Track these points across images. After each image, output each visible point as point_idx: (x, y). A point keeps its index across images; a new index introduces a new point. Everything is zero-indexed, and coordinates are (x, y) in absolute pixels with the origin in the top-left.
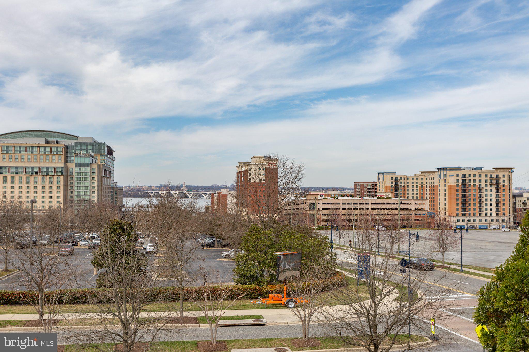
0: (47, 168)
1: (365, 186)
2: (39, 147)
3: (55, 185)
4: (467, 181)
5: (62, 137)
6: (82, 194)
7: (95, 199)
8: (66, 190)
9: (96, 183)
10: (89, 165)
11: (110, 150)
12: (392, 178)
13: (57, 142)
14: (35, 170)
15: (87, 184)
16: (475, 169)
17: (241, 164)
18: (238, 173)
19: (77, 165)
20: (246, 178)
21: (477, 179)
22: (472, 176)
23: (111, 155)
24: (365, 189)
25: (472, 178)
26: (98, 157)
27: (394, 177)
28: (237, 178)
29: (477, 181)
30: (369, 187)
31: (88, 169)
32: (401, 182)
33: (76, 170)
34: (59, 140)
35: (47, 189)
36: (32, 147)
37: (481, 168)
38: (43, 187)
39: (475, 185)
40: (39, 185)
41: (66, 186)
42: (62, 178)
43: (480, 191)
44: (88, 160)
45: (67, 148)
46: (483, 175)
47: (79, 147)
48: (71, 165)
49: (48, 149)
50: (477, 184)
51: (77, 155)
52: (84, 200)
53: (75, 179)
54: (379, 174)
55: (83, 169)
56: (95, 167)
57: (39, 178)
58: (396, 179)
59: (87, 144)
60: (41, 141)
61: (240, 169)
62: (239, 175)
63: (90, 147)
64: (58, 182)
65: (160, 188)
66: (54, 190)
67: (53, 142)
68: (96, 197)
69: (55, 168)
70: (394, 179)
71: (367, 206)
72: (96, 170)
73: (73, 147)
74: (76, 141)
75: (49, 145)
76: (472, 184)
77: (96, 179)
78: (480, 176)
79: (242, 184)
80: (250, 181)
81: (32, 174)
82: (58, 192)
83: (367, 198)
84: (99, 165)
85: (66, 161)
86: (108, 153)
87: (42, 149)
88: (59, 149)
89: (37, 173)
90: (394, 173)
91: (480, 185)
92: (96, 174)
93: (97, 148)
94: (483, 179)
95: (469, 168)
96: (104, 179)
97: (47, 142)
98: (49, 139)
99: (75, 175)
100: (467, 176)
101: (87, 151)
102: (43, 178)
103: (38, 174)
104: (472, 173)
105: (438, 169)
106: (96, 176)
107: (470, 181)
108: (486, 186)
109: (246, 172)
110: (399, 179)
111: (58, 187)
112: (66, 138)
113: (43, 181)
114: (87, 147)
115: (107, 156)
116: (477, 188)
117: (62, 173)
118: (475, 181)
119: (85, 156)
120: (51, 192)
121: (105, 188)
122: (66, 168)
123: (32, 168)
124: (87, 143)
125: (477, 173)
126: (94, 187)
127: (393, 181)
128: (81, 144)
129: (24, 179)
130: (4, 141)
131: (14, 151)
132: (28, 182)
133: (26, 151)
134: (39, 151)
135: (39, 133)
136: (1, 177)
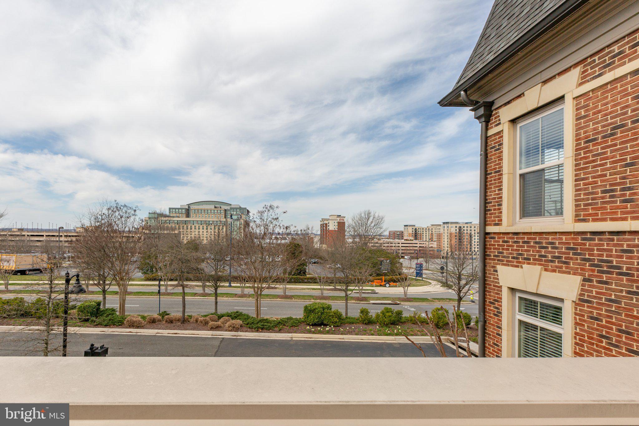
0: (217, 221)
1: (396, 233)
2: (211, 210)
3: (221, 231)
4: (462, 230)
5: (223, 205)
6: (235, 236)
8: (226, 233)
9: (243, 230)
10: (239, 220)
11: (248, 212)
12: (413, 229)
13: (220, 208)
15: (238, 230)
16: (467, 223)
17: (323, 220)
18: (321, 225)
20: (326, 227)
21: (469, 229)
22: (465, 227)
23: (250, 214)
24: (396, 235)
25: (465, 229)
26: (243, 215)
27: (414, 228)
28: (321, 228)
29: (469, 230)
30: (398, 234)
31: (238, 222)
32: (419, 231)
34: (221, 206)
36: (208, 210)
37: (471, 223)
38: (215, 232)
39: (467, 233)
40: (213, 231)
41: (226, 231)
42: (224, 227)
43: (471, 236)
45: (225, 210)
46: (473, 227)
47: (232, 210)
48: (229, 220)
49: (216, 211)
50: (469, 232)
54: (405, 226)
55: (235, 222)
56: (242, 221)
57: (213, 227)
58: (416, 229)
59: (237, 209)
60: (212, 207)
61: (322, 223)
62: (322, 226)
63: (238, 210)
64: (223, 229)
67: (218, 207)
69: (221, 221)
70: (414, 229)
71: (399, 245)
72: (242, 223)
73: (229, 210)
74: (231, 207)
75: (216, 209)
76: (465, 232)
77: (243, 227)
78: (471, 227)
79: (324, 231)
80: (329, 229)
81: (209, 224)
83: (398, 240)
85: (226, 218)
87: (213, 211)
88: (221, 211)
89: (211, 224)
91: (471, 233)
92: (242, 225)
93: (242, 210)
94: (473, 229)
95: (463, 223)
96: (246, 228)
97: (215, 207)
98: (216, 206)
100: (462, 227)
101: (237, 212)
102: (215, 227)
104: (466, 226)
105: (443, 223)
108: (475, 233)
109: (326, 224)
110: (417, 229)
111: (223, 232)
112: (225, 205)
114: (237, 210)
115: (247, 215)
116: (468, 235)
117: (225, 224)
118: (467, 230)
119: (236, 215)
121: (247, 232)
123: (209, 221)
125: (469, 225)
126: (241, 233)
127: (414, 230)
128: (234, 208)
129: (205, 227)
130: (192, 207)
131: (198, 212)
132: (207, 229)
133: (204, 212)
134: (211, 212)
135: (211, 203)
136: (193, 226)
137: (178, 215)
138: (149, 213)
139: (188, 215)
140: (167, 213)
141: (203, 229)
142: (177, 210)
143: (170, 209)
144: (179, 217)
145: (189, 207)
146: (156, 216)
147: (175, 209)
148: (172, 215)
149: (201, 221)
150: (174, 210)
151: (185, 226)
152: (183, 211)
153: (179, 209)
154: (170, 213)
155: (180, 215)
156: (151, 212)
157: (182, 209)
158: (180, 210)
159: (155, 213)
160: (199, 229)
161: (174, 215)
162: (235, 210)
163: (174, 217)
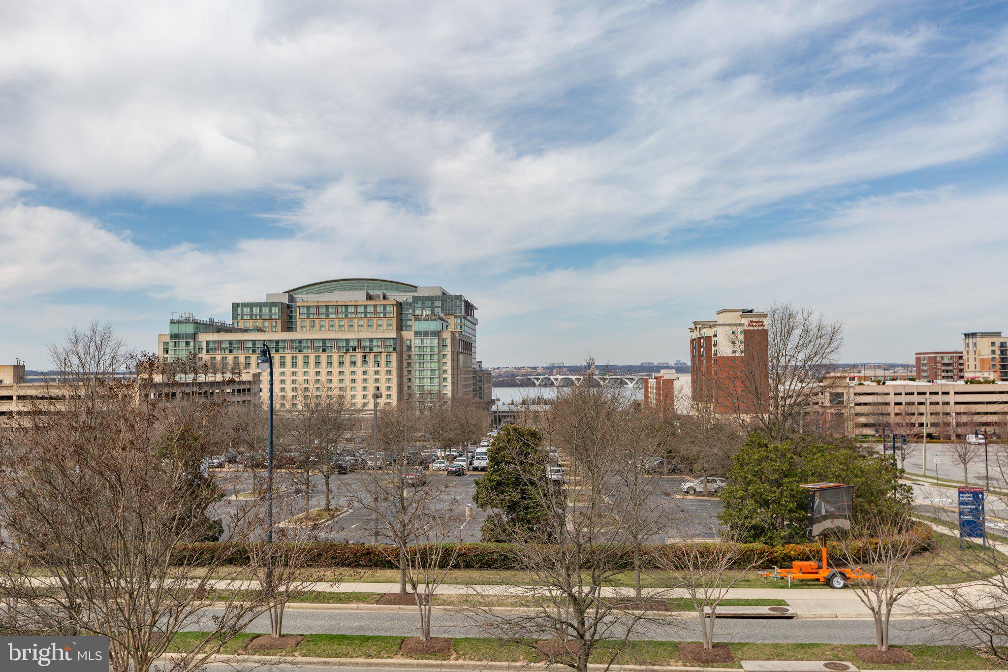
0: (371, 340)
1: (939, 359)
2: (356, 307)
3: (383, 369)
5: (392, 289)
6: (427, 382)
7: (448, 391)
8: (400, 376)
9: (449, 364)
10: (438, 334)
11: (469, 308)
12: (993, 344)
13: (385, 298)
14: (352, 344)
15: (435, 366)
17: (698, 325)
18: (692, 341)
19: (418, 334)
20: (708, 349)
23: (472, 315)
24: (939, 365)
26: (451, 320)
27: (998, 341)
28: (692, 351)
30: (946, 361)
31: (436, 341)
33: (416, 342)
34: (388, 294)
35: (371, 376)
36: (346, 306)
38: (365, 373)
40: (359, 369)
41: (400, 369)
42: (394, 357)
44: (434, 326)
45: (400, 305)
47: (420, 304)
48: (408, 335)
49: (370, 309)
51: (417, 318)
52: (431, 393)
53: (415, 358)
54: (967, 335)
55: (427, 341)
56: (447, 335)
57: (359, 357)
58: (1003, 345)
59: (433, 299)
60: (360, 296)
61: (696, 335)
62: (696, 344)
63: (437, 303)
64: (388, 362)
65: (551, 369)
66: (383, 376)
67: (379, 297)
68: (449, 387)
69: (383, 340)
70: (998, 344)
71: (946, 398)
72: (449, 342)
73: (409, 304)
74: (415, 294)
75: (373, 302)
77: (449, 356)
79: (701, 362)
80: (716, 354)
81: (348, 350)
82: (388, 380)
83: (944, 382)
84: (453, 334)
85: (400, 328)
86: (466, 313)
87: (361, 310)
88: (388, 309)
89: (355, 349)
90: (998, 334)
92: (449, 348)
93: (448, 305)
96: (461, 356)
97: (369, 297)
98: (372, 293)
99: (415, 351)
101: (433, 310)
102: (364, 357)
103: (357, 351)
106: (448, 351)
109: (708, 339)
111: (388, 372)
112: (398, 290)
113: (365, 362)
114: (433, 303)
115: (465, 318)
117: (394, 349)
119: (429, 318)
120: (377, 380)
121: (464, 372)
122: (400, 339)
123: (348, 340)
124: (433, 297)
126: (445, 371)
127: (997, 348)
128: (423, 299)
129: (335, 359)
130: (302, 299)
131: (318, 313)
132: (341, 364)
133: (337, 313)
134: (356, 313)
135: (357, 283)
136: (300, 357)
137: (259, 324)
138: (172, 322)
139: (289, 326)
140: (229, 321)
141: (330, 363)
142: (256, 310)
143: (235, 306)
144: (259, 330)
145: (292, 299)
146: (189, 329)
147: (251, 305)
148: (241, 326)
149: (324, 341)
150: (247, 310)
152: (275, 310)
153: (260, 305)
154: (235, 317)
155: (267, 324)
156: (176, 317)
157: (270, 305)
158: (266, 310)
159: (187, 321)
160: (318, 363)
161: (250, 324)
162: (428, 304)
163: (246, 331)
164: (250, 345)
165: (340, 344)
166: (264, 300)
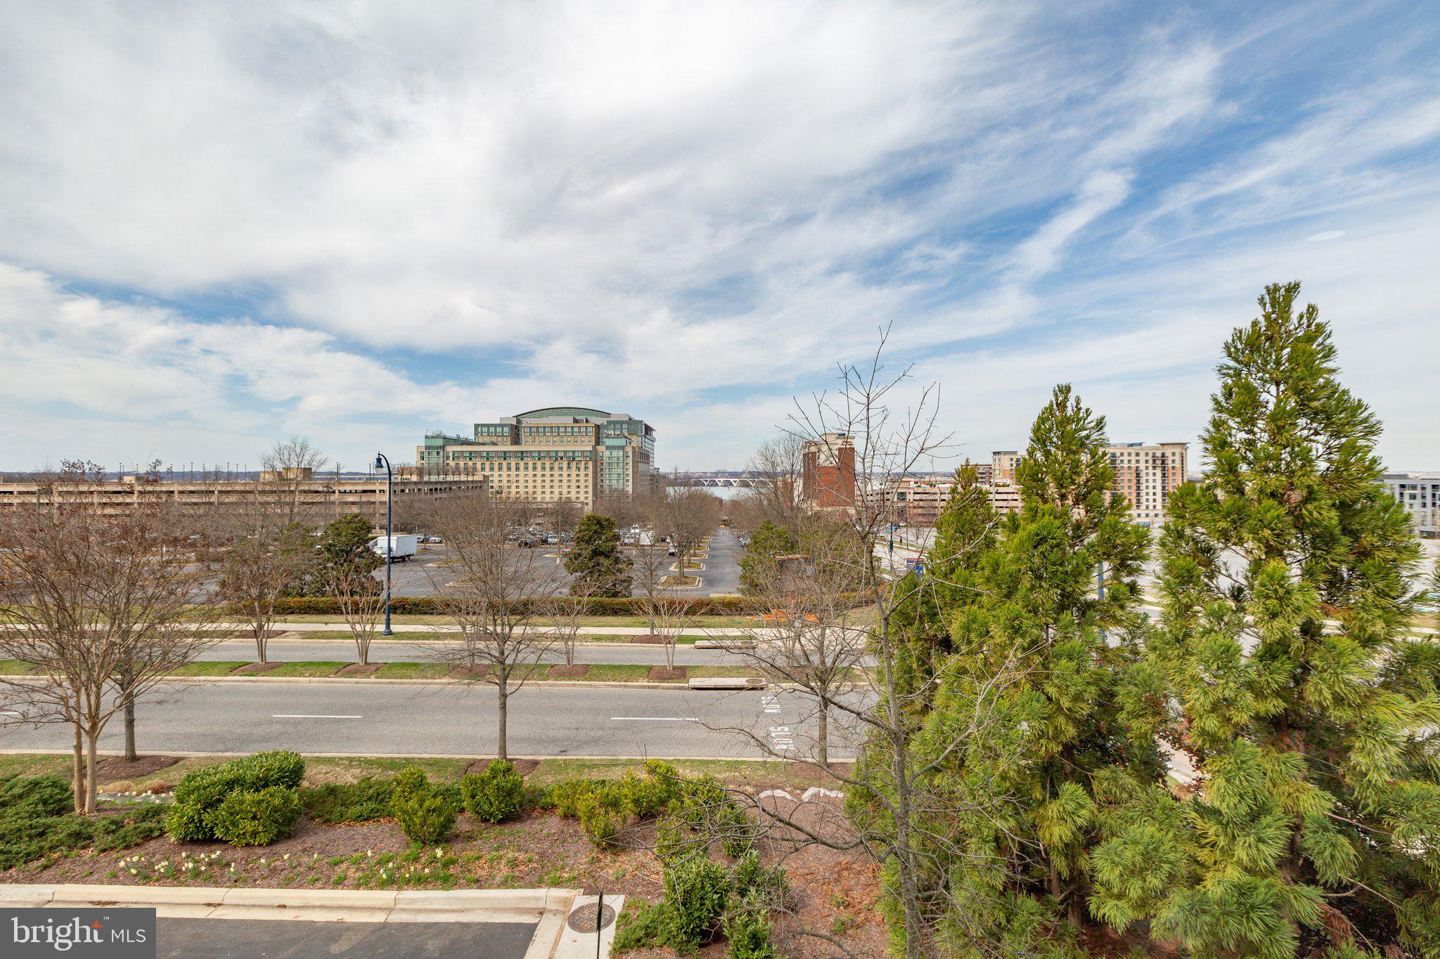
0: (574, 452)
2: (566, 427)
3: (582, 473)
4: (1118, 462)
5: (593, 415)
6: (614, 483)
7: (630, 489)
8: (595, 478)
9: (631, 470)
10: (622, 448)
11: (648, 429)
12: (1012, 459)
13: (587, 421)
14: (560, 454)
15: (620, 471)
16: (1132, 445)
17: (807, 444)
18: (804, 455)
19: (608, 448)
20: (814, 460)
21: (1133, 458)
22: (1126, 454)
23: (651, 435)
25: (1126, 458)
26: (634, 438)
27: (1015, 458)
28: (803, 462)
29: (1133, 461)
30: (981, 471)
31: (621, 453)
33: (607, 453)
34: (590, 418)
35: (574, 478)
36: (559, 427)
37: (1141, 444)
38: (569, 475)
39: (1129, 468)
40: (565, 473)
41: (595, 473)
42: (590, 464)
43: (1138, 475)
44: (621, 442)
45: (598, 427)
46: (1142, 454)
47: (612, 426)
48: (601, 448)
49: (576, 430)
50: (1133, 465)
51: (608, 436)
52: (616, 490)
53: (605, 465)
54: (995, 453)
55: (615, 453)
56: (629, 449)
57: (565, 464)
58: (1018, 460)
59: (621, 423)
60: (568, 420)
61: (805, 451)
62: (806, 457)
63: (625, 426)
64: (586, 468)
65: (716, 474)
66: (582, 478)
67: (582, 420)
68: (631, 486)
69: (583, 452)
70: (1015, 460)
72: (630, 454)
73: (605, 427)
74: (609, 419)
75: (578, 425)
76: (1126, 465)
77: (631, 464)
78: (1137, 454)
79: (810, 470)
80: (819, 465)
81: (557, 459)
82: (586, 481)
84: (633, 448)
85: (598, 443)
86: (646, 433)
87: (569, 430)
88: (589, 430)
89: (562, 458)
90: (1015, 453)
91: (1137, 468)
92: (631, 458)
93: (633, 427)
94: (1142, 458)
95: (1122, 445)
96: (640, 464)
97: (576, 421)
98: (578, 418)
99: (606, 460)
100: (1118, 454)
101: (621, 431)
102: (569, 464)
103: (564, 459)
104: (1126, 452)
106: (630, 460)
107: (1122, 461)
108: (1147, 468)
109: (814, 454)
111: (586, 475)
112: (597, 416)
113: (569, 467)
114: (621, 426)
115: (645, 437)
116: (1133, 471)
117: (591, 458)
118: (1129, 461)
119: (618, 437)
120: (578, 481)
121: (643, 475)
122: (595, 451)
123: (557, 452)
124: (621, 421)
125: (1133, 451)
126: (628, 475)
127: (1014, 463)
128: (615, 423)
129: (548, 465)
130: (526, 421)
131: (538, 432)
132: (552, 469)
133: (552, 432)
134: (566, 432)
135: (567, 411)
136: (522, 464)
137: (494, 439)
138: (426, 437)
139: (516, 440)
140: (472, 437)
141: (544, 468)
142: (492, 429)
143: (477, 426)
144: (494, 444)
145: (519, 421)
146: (440, 442)
147: (488, 426)
148: (481, 441)
149: (539, 452)
150: (485, 429)
151: (505, 464)
152: (506, 429)
153: (495, 426)
154: (476, 434)
155: (500, 439)
156: (430, 434)
157: (502, 426)
158: (499, 429)
159: (437, 437)
160: (535, 468)
161: (487, 439)
162: (618, 426)
163: (484, 444)
164: (485, 454)
165: (552, 454)
166: (498, 422)
